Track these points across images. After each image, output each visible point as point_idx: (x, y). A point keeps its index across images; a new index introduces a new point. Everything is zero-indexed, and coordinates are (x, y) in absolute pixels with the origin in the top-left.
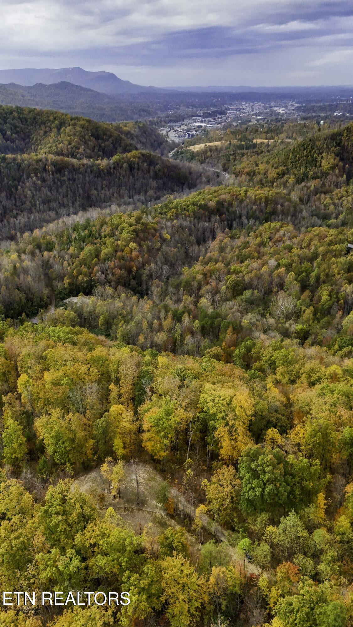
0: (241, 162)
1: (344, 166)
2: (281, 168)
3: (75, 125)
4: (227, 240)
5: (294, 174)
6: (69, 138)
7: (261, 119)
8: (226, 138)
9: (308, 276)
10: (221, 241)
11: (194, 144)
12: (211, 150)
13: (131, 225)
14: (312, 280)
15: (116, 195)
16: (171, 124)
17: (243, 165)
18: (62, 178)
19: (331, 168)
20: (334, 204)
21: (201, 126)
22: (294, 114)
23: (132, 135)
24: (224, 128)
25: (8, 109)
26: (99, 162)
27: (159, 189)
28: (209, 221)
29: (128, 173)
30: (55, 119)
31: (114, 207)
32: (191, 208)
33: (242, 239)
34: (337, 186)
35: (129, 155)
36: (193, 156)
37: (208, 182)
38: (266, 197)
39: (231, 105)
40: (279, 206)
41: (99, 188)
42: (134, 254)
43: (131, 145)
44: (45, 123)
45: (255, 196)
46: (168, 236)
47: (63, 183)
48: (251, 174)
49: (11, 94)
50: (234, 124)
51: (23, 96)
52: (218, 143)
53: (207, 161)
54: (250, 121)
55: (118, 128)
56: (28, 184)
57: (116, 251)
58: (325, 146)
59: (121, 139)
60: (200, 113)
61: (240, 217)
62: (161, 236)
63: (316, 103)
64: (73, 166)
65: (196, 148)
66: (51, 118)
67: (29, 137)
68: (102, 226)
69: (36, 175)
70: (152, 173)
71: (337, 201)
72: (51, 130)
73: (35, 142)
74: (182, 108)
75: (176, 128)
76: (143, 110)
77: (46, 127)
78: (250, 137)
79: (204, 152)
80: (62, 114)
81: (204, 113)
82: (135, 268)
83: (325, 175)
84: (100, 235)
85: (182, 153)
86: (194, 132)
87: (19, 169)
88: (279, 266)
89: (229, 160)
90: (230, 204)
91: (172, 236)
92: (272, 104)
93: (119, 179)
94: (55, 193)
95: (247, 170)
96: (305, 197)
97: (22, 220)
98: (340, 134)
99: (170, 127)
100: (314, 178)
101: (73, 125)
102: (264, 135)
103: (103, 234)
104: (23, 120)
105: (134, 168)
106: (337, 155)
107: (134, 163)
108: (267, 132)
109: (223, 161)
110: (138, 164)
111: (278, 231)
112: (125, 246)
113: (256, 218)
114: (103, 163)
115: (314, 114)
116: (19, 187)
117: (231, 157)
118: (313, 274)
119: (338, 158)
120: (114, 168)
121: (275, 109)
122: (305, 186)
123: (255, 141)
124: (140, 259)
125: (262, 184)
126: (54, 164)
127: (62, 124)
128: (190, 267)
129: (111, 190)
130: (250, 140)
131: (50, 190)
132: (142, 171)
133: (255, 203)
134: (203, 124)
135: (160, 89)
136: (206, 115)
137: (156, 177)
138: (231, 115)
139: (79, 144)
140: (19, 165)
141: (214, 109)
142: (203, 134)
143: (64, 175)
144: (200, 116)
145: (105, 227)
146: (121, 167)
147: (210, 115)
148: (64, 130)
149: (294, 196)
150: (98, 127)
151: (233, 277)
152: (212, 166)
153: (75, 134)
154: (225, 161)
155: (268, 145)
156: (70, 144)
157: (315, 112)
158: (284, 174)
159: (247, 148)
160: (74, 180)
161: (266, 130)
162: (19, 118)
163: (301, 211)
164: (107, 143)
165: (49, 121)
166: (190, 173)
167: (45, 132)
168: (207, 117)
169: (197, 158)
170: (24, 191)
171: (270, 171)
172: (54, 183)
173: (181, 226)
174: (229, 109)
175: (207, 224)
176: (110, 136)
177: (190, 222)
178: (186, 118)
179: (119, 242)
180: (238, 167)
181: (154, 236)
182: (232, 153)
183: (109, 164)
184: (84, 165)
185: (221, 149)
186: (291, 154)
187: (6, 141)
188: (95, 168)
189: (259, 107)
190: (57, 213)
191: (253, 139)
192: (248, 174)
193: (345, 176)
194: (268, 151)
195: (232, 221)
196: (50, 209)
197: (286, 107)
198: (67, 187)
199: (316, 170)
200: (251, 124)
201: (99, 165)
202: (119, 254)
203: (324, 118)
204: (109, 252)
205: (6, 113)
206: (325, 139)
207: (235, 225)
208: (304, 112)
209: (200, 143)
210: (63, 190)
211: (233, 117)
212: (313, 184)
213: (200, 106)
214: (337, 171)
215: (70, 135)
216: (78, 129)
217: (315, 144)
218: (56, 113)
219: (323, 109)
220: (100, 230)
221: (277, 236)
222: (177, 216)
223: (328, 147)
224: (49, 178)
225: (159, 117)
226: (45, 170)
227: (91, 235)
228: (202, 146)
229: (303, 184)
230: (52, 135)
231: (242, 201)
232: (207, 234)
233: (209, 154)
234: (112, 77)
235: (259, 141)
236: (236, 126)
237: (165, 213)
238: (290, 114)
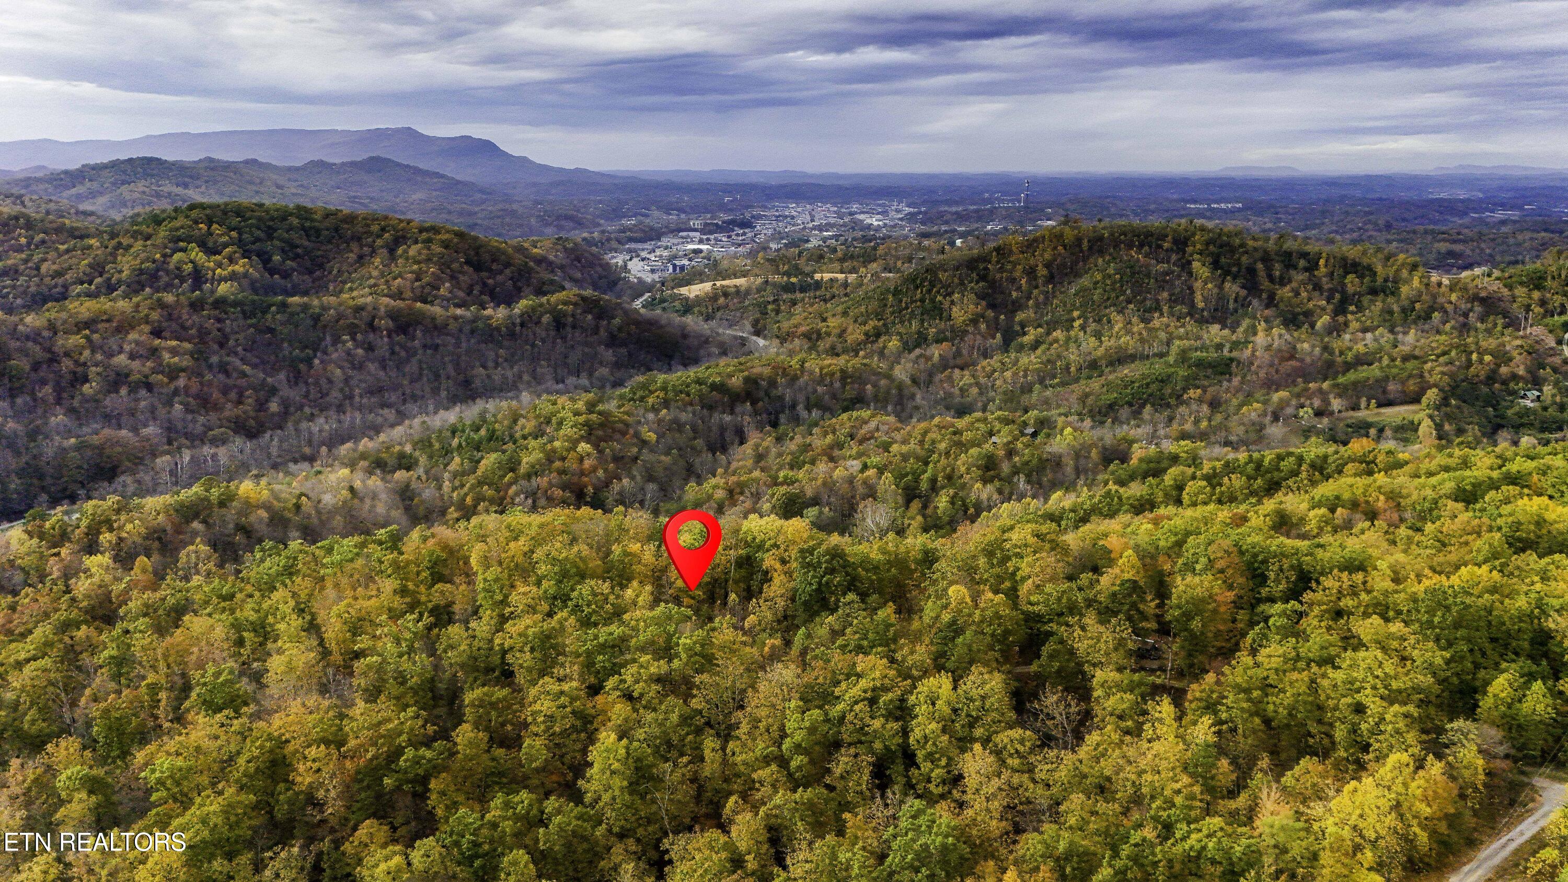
0: (791, 315)
1: (996, 318)
2: (872, 323)
3: (429, 241)
4: (769, 441)
5: (899, 334)
6: (415, 267)
7: (831, 238)
8: (756, 271)
9: (917, 480)
10: (757, 446)
11: (688, 283)
12: (726, 295)
13: (577, 413)
14: (924, 486)
15: (526, 377)
16: (633, 246)
17: (794, 321)
18: (409, 344)
19: (971, 321)
20: (977, 384)
21: (701, 251)
22: (903, 228)
23: (550, 263)
24: (752, 254)
25: (277, 210)
26: (489, 312)
27: (617, 365)
28: (732, 412)
29: (552, 333)
30: (383, 229)
31: (525, 397)
32: (694, 389)
33: (798, 439)
34: (985, 355)
35: (554, 298)
36: (688, 307)
37: (724, 353)
38: (842, 371)
39: (765, 207)
40: (869, 387)
41: (490, 364)
42: (587, 463)
43: (552, 282)
44: (359, 239)
45: (821, 369)
46: (652, 437)
47: (411, 353)
48: (813, 338)
49: (250, 182)
50: (773, 246)
51: (279, 187)
52: (741, 282)
53: (719, 314)
54: (808, 241)
55: (520, 249)
56: (335, 356)
57: (550, 461)
58: (956, 280)
59: (530, 271)
60: (696, 223)
61: (793, 406)
62: (637, 435)
63: (950, 205)
64: (433, 319)
65: (694, 291)
66: (375, 228)
67: (321, 266)
68: (515, 421)
69: (354, 339)
70: (603, 333)
71: (983, 380)
72: (374, 251)
73: (336, 277)
74: (656, 213)
75: (644, 254)
76: (567, 218)
77: (361, 246)
78: (808, 269)
79: (713, 297)
80: (401, 221)
81: (706, 225)
82: (590, 489)
83: (958, 334)
84: (511, 436)
85: (663, 301)
86: (685, 262)
87: (314, 326)
88: (865, 467)
89: (765, 314)
90: (773, 383)
91: (660, 436)
92: (855, 207)
93: (533, 345)
94: (393, 374)
95: (803, 329)
96: (923, 377)
97: (322, 425)
98: (985, 259)
99: (630, 251)
100: (938, 341)
101: (424, 242)
102: (837, 265)
103: (518, 435)
104: (311, 232)
105: (564, 325)
106: (981, 296)
107: (565, 315)
108: (842, 260)
109: (754, 314)
110: (573, 316)
111: (866, 423)
112: (568, 450)
113: (824, 408)
114: (498, 314)
115: (943, 228)
116: (317, 361)
117: (770, 307)
118: (925, 476)
119: (984, 303)
120: (522, 325)
121: (861, 217)
122: (921, 356)
123: (817, 276)
124: (600, 473)
125: (833, 352)
126: (393, 315)
127: (400, 239)
128: (699, 484)
129: (516, 369)
130: (807, 275)
131: (384, 368)
132: (584, 330)
133: (821, 380)
134: (704, 247)
135: (602, 175)
136: (709, 229)
137: (613, 341)
138: (764, 230)
139: (438, 278)
140: (316, 319)
141: (727, 218)
142: (706, 266)
143: (413, 338)
144: (695, 230)
145: (522, 421)
146: (538, 323)
147: (718, 229)
148: (406, 252)
149: (901, 372)
150: (481, 246)
151: (783, 489)
152: (730, 326)
153: (429, 260)
154: (758, 315)
155: (846, 285)
156: (418, 279)
157: (947, 223)
158: (878, 335)
159: (803, 290)
160: (436, 348)
161: (840, 254)
162: (303, 228)
163: (913, 397)
164: (500, 278)
165: (370, 233)
166: (685, 336)
167: (361, 257)
168: (711, 233)
169: (696, 310)
170: (325, 369)
171: (850, 330)
172: (393, 353)
173: (676, 421)
174: (759, 217)
175: (727, 418)
176: (507, 265)
177: (694, 413)
178: (664, 234)
179: (557, 444)
180: (785, 325)
181: (624, 434)
182: (771, 299)
183: (510, 317)
184: (456, 318)
185: (748, 292)
186: (890, 298)
187: (272, 275)
188: (480, 324)
189: (825, 213)
190: (399, 412)
191: (815, 272)
192: (807, 336)
193: (998, 335)
194: (846, 295)
195: (777, 413)
196: (384, 405)
197: (884, 213)
198: (420, 362)
199: (942, 325)
200: (809, 245)
201: (490, 318)
202: (558, 464)
203: (962, 235)
204: (539, 460)
205: (272, 219)
206: (957, 268)
207: (783, 418)
208: (923, 223)
209: (702, 282)
210: (412, 367)
211: (770, 232)
212: (936, 352)
213: (697, 210)
214: (983, 327)
215: (419, 262)
216: (437, 249)
217: (936, 275)
218: (386, 218)
219: (961, 218)
220: (511, 428)
221: (863, 431)
222: (666, 404)
223: (962, 283)
224: (382, 343)
225: (603, 232)
226: (371, 327)
227: (492, 436)
228: (707, 286)
229: (918, 351)
230: (377, 261)
231: (795, 378)
232: (729, 436)
233: (722, 300)
234: (487, 148)
235: (827, 276)
236: (778, 250)
237: (642, 399)
238: (895, 226)
